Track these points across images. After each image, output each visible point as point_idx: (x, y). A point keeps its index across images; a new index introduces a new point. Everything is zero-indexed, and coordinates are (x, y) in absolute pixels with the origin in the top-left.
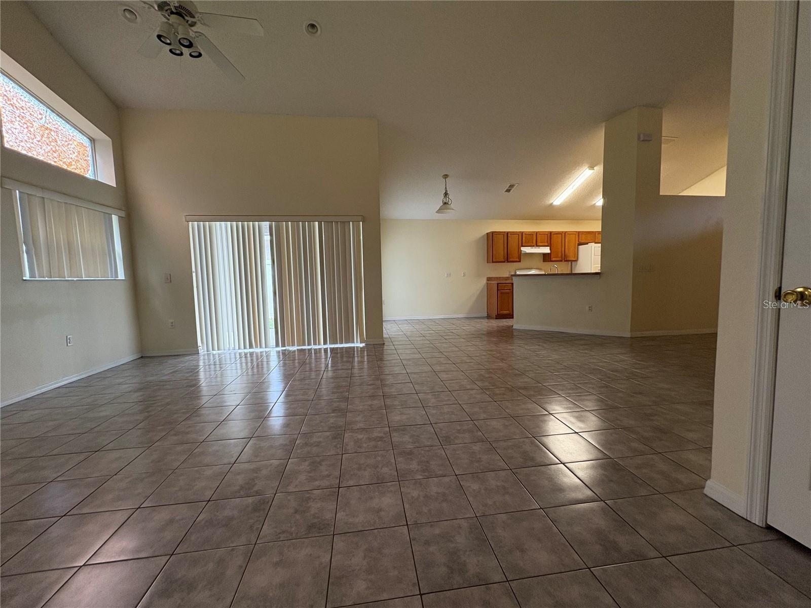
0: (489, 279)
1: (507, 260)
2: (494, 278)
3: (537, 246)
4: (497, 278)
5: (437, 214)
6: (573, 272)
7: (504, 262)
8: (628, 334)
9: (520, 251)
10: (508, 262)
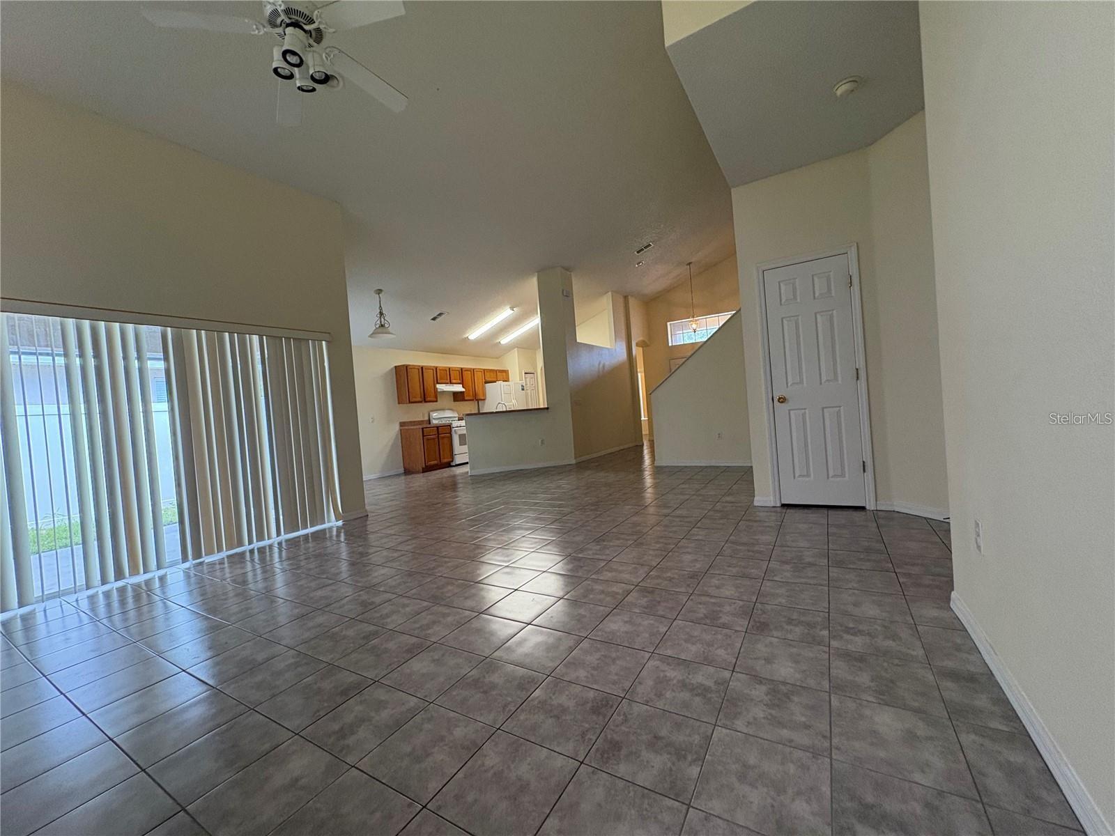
0: (402, 424)
1: (425, 399)
2: (407, 422)
3: (451, 383)
4: (411, 422)
5: (370, 338)
6: (481, 412)
7: (421, 402)
8: (574, 462)
9: (436, 389)
10: (426, 402)
